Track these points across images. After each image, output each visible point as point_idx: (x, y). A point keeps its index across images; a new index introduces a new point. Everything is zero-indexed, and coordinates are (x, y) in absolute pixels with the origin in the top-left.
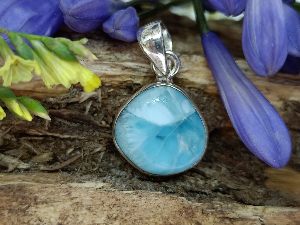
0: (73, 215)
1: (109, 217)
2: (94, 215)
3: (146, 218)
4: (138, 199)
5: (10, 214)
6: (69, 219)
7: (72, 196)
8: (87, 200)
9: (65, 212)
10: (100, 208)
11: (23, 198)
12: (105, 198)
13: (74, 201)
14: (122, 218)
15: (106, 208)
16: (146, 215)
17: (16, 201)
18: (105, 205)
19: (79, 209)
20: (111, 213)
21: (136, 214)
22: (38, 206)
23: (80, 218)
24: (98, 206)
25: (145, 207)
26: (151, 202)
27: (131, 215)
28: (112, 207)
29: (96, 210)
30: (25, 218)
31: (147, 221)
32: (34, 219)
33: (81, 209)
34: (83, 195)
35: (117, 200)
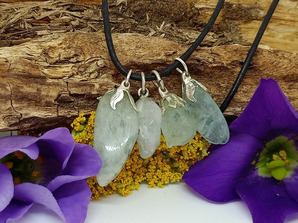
0: (119, 46)
1: (137, 47)
2: (129, 46)
3: (155, 47)
4: (150, 40)
5: (90, 44)
6: (118, 47)
7: (118, 38)
8: (126, 40)
9: (116, 44)
10: (132, 43)
11: (96, 38)
12: (134, 39)
13: (119, 40)
14: (143, 47)
15: (136, 43)
16: (155, 46)
17: (93, 39)
18: (134, 42)
19: (122, 43)
20: (138, 45)
21: (149, 45)
22: (103, 42)
23: (123, 47)
24: (131, 43)
25: (154, 43)
26: (156, 41)
27: (147, 46)
28: (138, 43)
29: (131, 44)
30: (97, 46)
31: (155, 48)
32: (102, 47)
33: (123, 44)
34: (123, 37)
35: (140, 40)
